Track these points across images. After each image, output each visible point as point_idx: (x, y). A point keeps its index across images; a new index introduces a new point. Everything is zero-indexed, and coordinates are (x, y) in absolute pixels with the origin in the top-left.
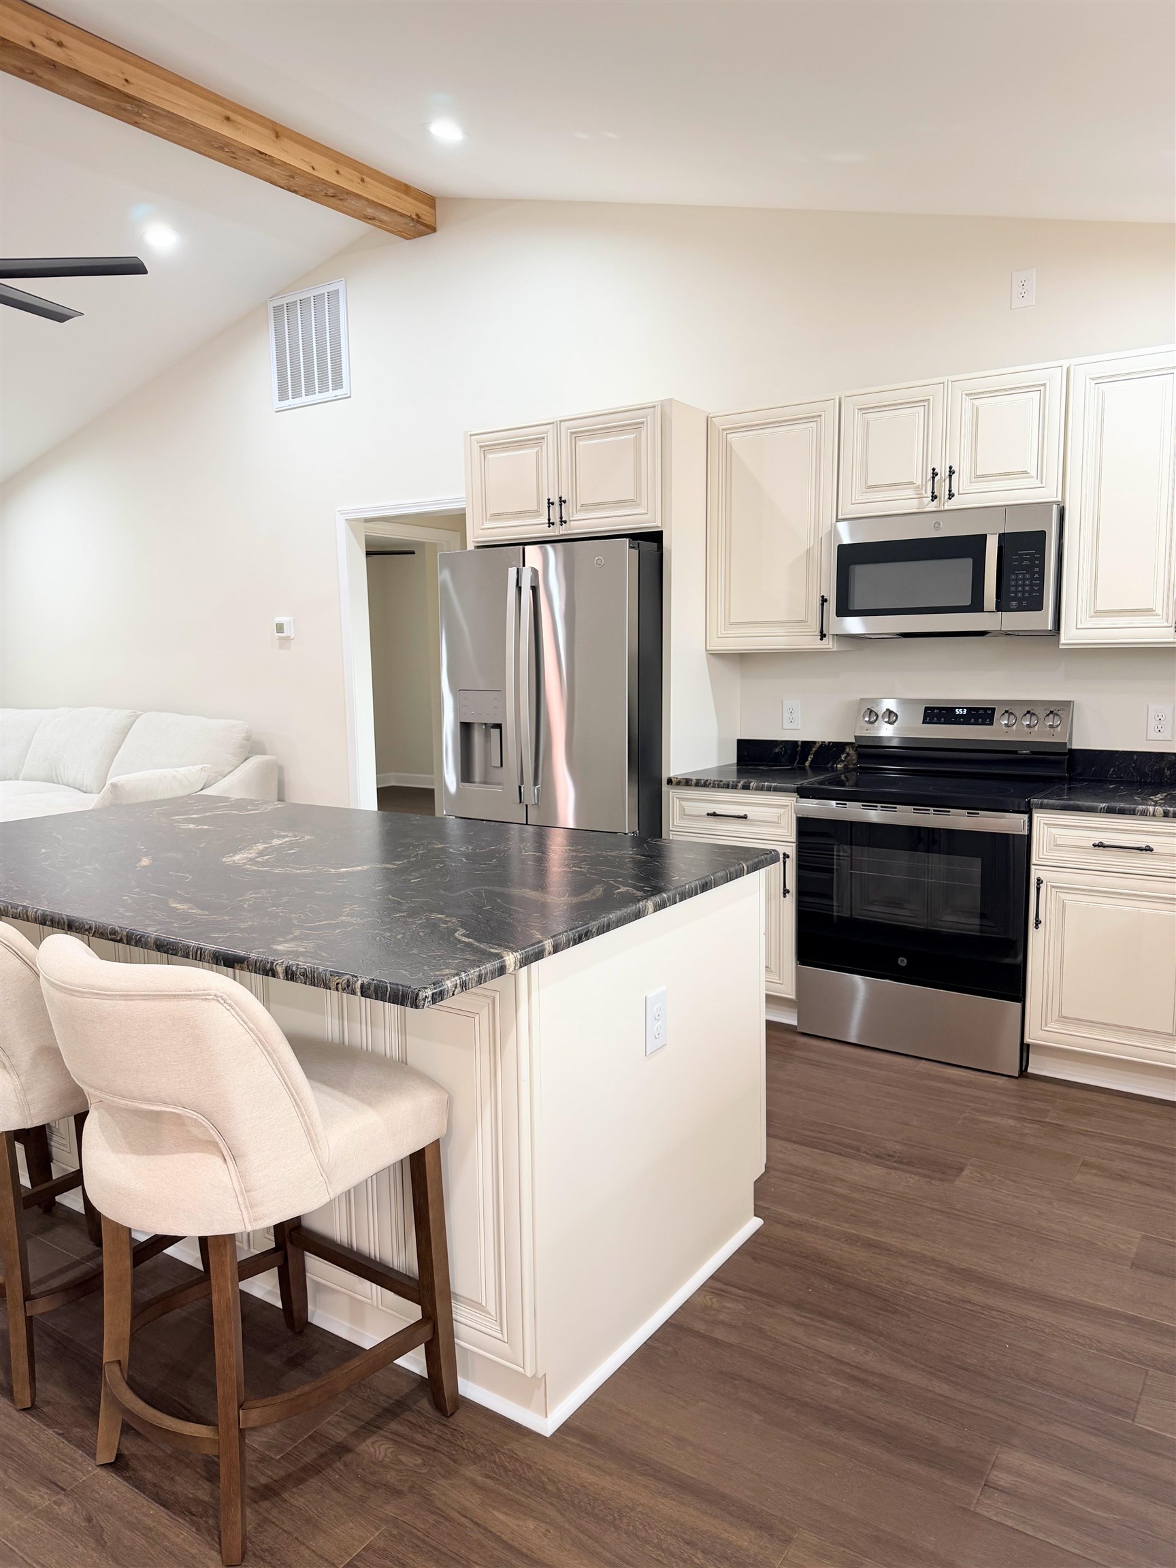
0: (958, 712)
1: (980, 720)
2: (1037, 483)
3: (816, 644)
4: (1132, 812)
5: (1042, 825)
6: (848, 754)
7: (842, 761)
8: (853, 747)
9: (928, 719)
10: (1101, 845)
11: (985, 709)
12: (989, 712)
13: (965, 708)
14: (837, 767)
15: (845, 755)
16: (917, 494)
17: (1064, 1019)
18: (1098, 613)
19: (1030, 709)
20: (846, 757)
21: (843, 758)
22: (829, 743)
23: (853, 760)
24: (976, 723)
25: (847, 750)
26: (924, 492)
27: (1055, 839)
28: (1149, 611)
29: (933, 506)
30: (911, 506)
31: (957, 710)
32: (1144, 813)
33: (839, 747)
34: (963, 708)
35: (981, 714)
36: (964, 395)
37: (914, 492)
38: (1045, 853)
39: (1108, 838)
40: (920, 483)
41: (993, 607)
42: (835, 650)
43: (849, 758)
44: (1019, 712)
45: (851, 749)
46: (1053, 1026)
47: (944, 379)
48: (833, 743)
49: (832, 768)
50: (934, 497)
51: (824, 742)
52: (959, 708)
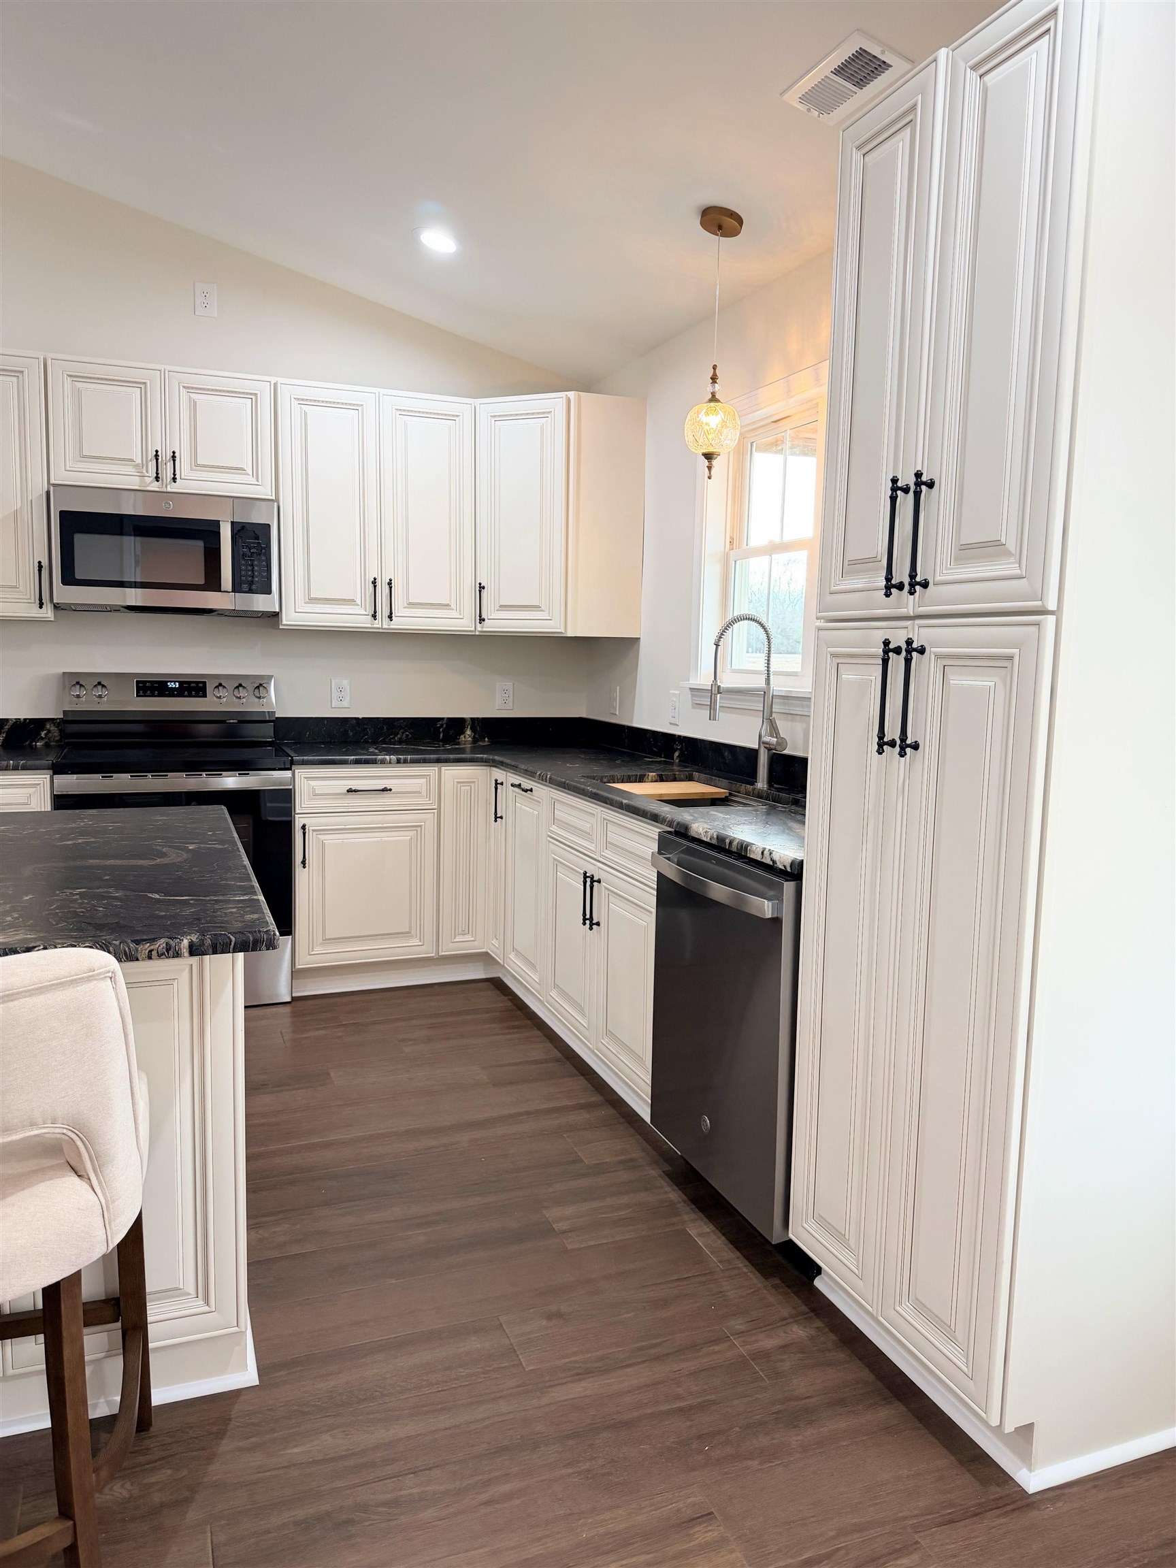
0: (171, 685)
1: (193, 693)
2: (254, 481)
3: (34, 612)
4: (374, 762)
5: (303, 778)
6: (49, 731)
7: (42, 738)
8: (54, 723)
9: (141, 692)
10: (350, 791)
11: (197, 683)
12: (201, 685)
13: (177, 682)
14: (36, 745)
15: (45, 732)
16: (138, 472)
17: (327, 941)
18: (313, 600)
19: (239, 684)
20: (46, 734)
21: (43, 735)
22: (25, 719)
23: (55, 736)
24: (190, 696)
25: (48, 726)
26: (145, 471)
27: (314, 790)
28: (351, 602)
29: (155, 486)
30: (133, 483)
31: (169, 684)
32: (383, 762)
33: (39, 724)
34: (175, 682)
35: (194, 687)
36: (181, 387)
37: (134, 470)
38: (306, 803)
39: (355, 784)
40: (140, 462)
41: (230, 588)
42: (53, 620)
43: (50, 735)
44: (231, 685)
45: (52, 725)
46: (318, 950)
47: (161, 367)
48: (30, 719)
49: (30, 746)
50: (157, 478)
51: (19, 719)
52: (171, 682)
